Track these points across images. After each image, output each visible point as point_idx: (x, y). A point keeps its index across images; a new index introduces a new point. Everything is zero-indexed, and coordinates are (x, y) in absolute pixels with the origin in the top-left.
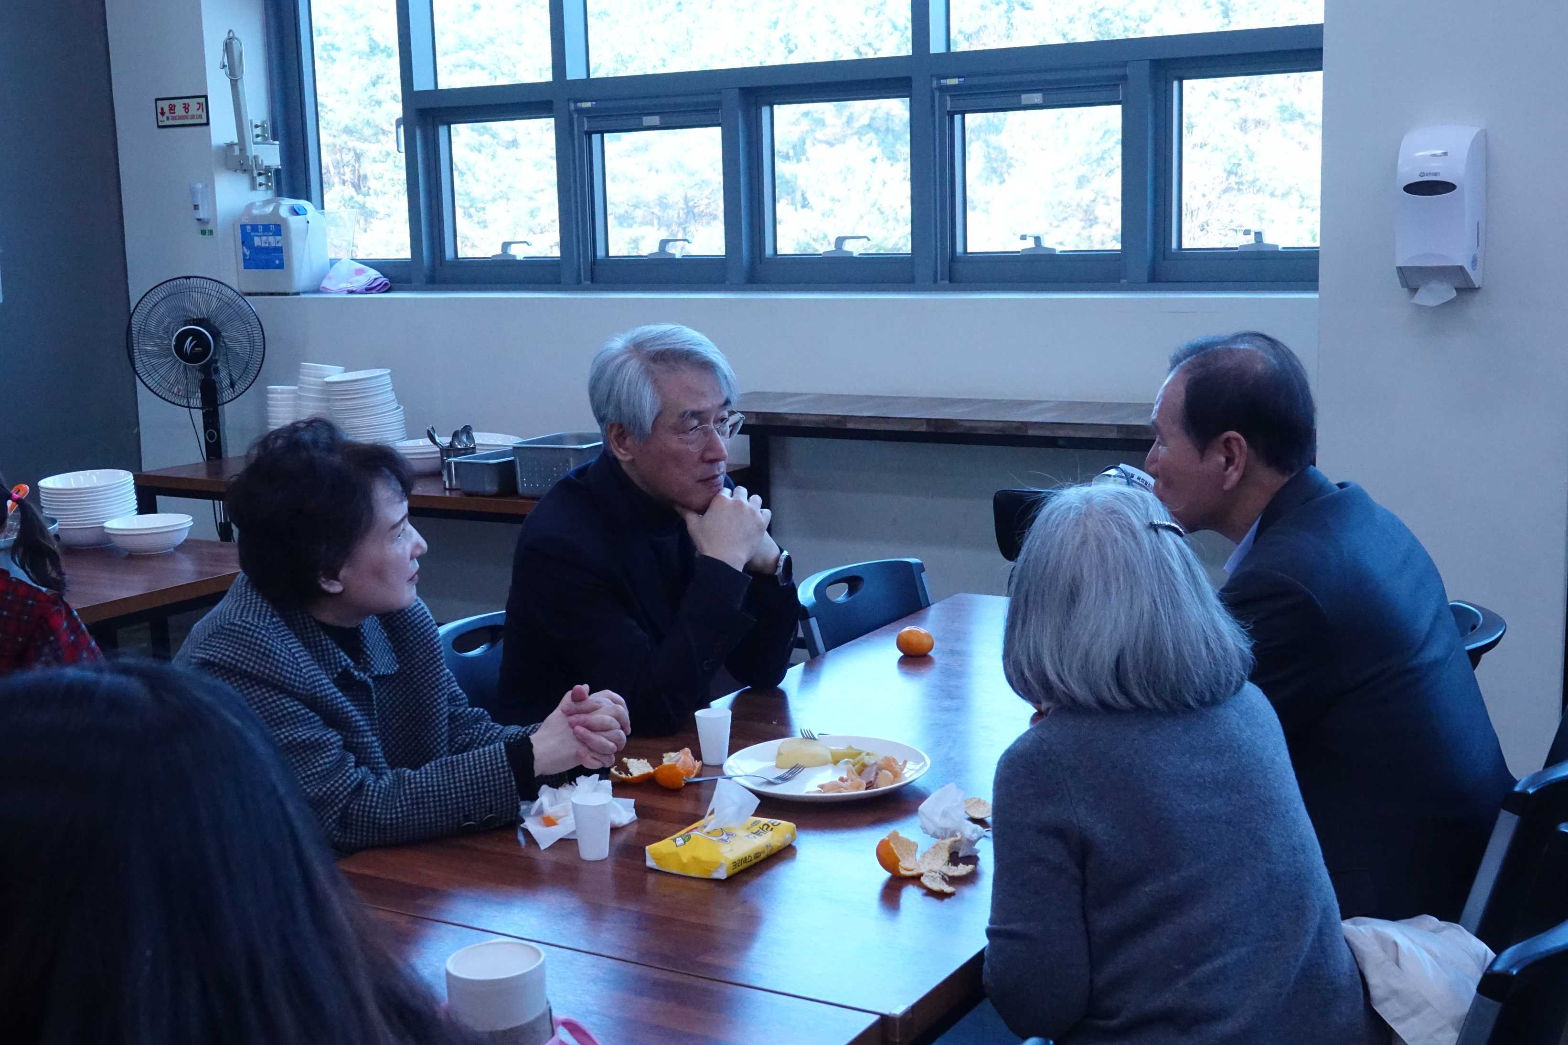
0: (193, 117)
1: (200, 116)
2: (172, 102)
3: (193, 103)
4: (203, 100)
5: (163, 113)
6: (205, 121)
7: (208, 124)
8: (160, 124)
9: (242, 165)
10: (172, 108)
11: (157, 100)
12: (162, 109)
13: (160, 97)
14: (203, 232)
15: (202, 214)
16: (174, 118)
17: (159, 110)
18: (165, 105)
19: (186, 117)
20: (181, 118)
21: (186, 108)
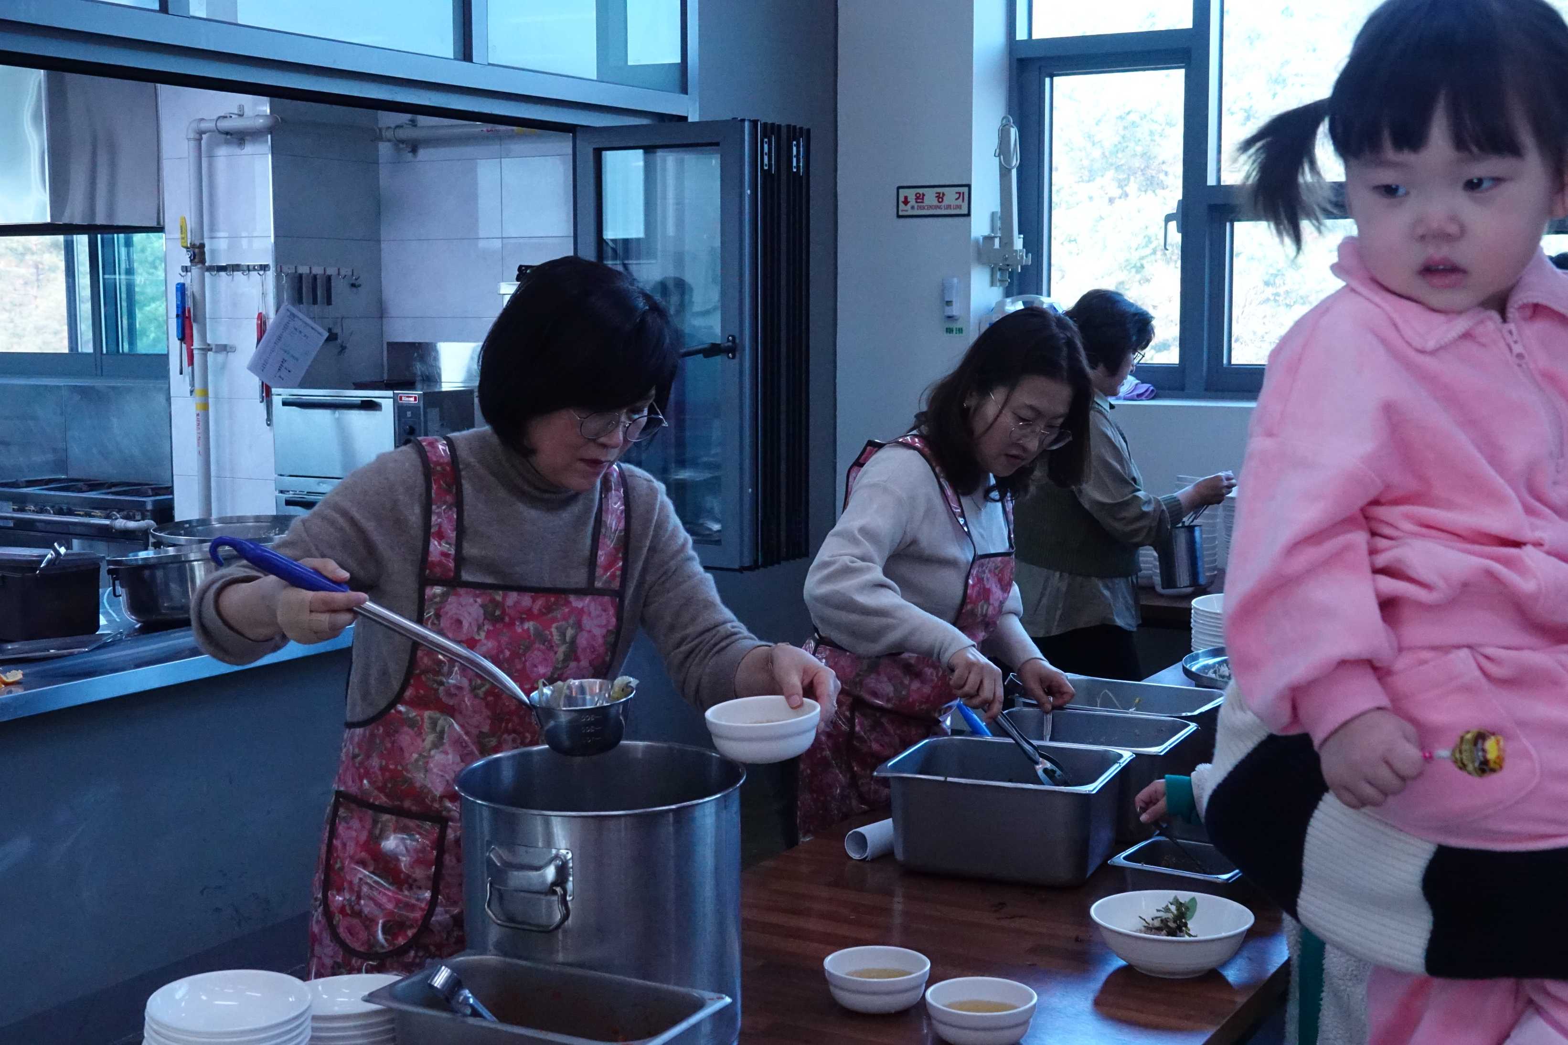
0: (949, 207)
1: (959, 207)
2: (921, 191)
3: (950, 195)
4: (966, 189)
5: (906, 202)
6: (966, 212)
7: (969, 215)
8: (901, 213)
9: (1006, 259)
10: (920, 198)
11: (899, 188)
12: (906, 198)
13: (905, 184)
14: (949, 331)
15: (955, 310)
16: (920, 208)
17: (902, 199)
18: (911, 194)
19: (939, 207)
20: (930, 207)
21: (940, 197)
